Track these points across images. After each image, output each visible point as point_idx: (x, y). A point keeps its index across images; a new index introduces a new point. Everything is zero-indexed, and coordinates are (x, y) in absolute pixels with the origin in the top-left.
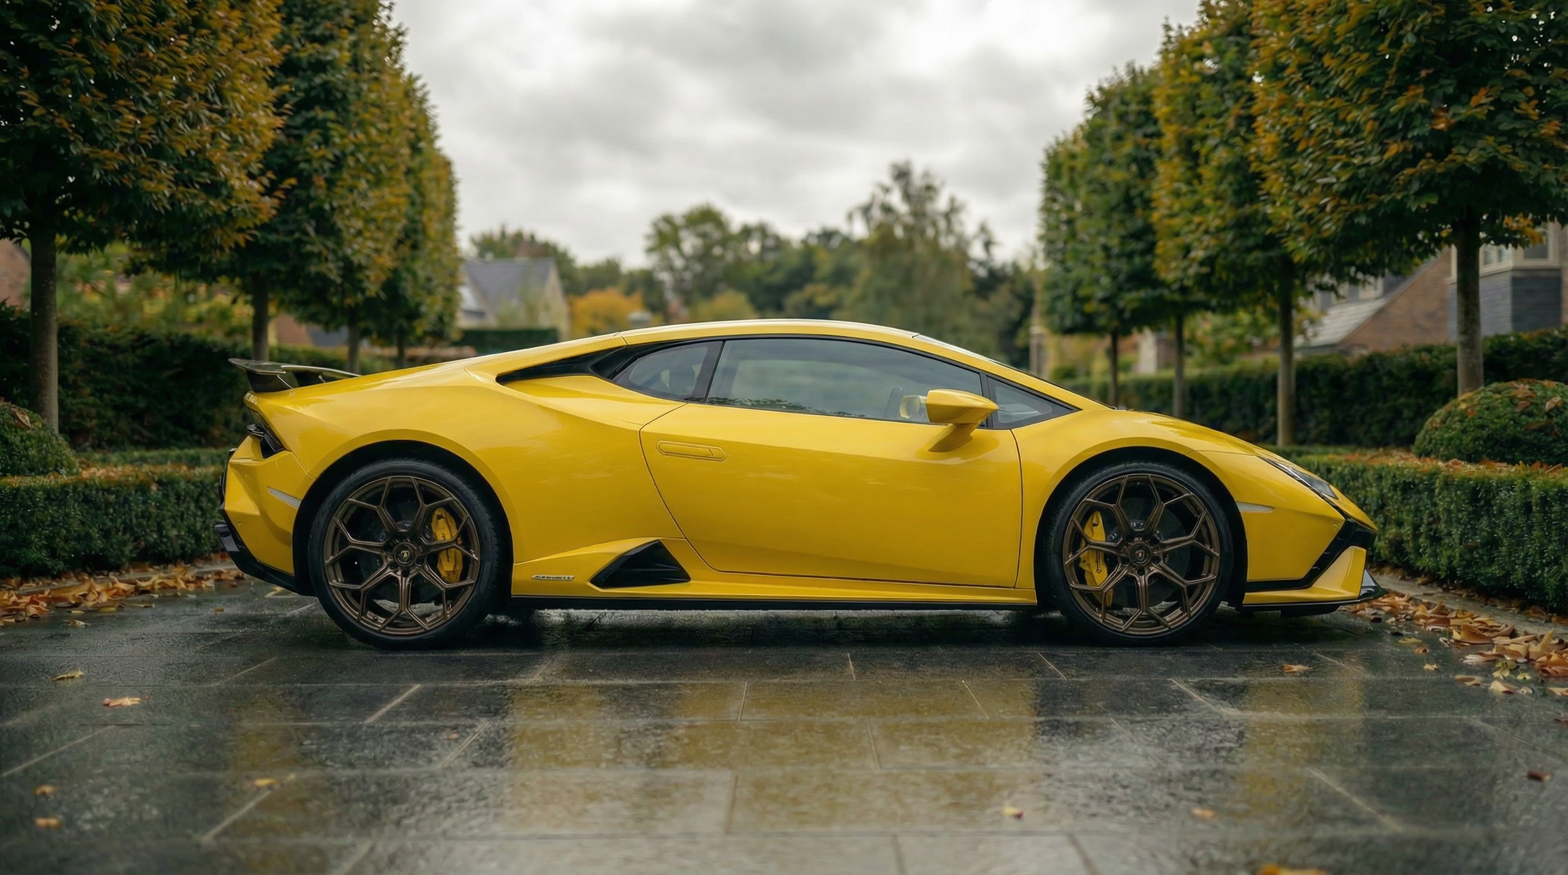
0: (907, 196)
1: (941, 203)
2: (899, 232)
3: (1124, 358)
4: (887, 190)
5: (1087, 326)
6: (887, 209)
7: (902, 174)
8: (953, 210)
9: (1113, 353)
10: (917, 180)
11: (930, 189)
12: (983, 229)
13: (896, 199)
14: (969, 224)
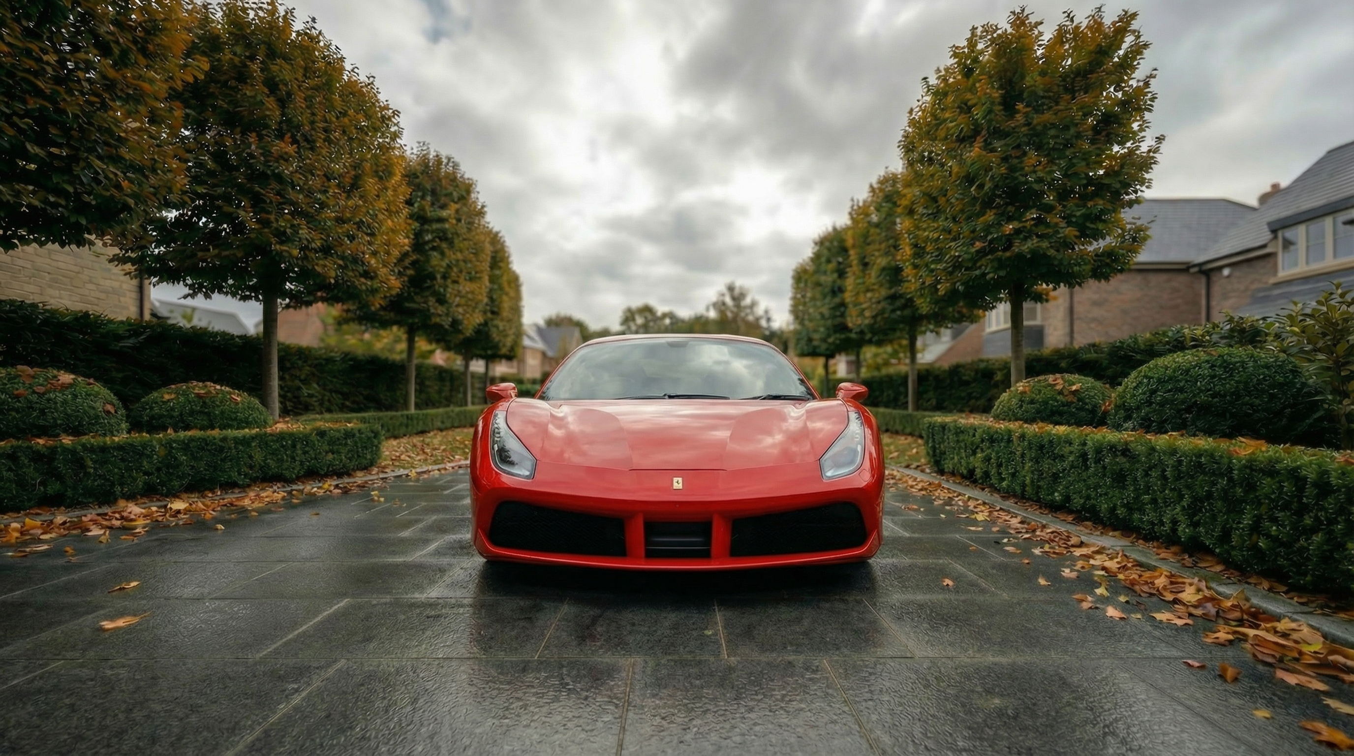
0: (734, 298)
1: (748, 301)
2: (729, 315)
3: (831, 369)
4: (723, 295)
5: (813, 353)
6: (724, 304)
7: (731, 289)
8: (753, 305)
9: (826, 367)
10: (737, 291)
11: (742, 296)
12: (766, 312)
13: (728, 300)
14: (760, 310)
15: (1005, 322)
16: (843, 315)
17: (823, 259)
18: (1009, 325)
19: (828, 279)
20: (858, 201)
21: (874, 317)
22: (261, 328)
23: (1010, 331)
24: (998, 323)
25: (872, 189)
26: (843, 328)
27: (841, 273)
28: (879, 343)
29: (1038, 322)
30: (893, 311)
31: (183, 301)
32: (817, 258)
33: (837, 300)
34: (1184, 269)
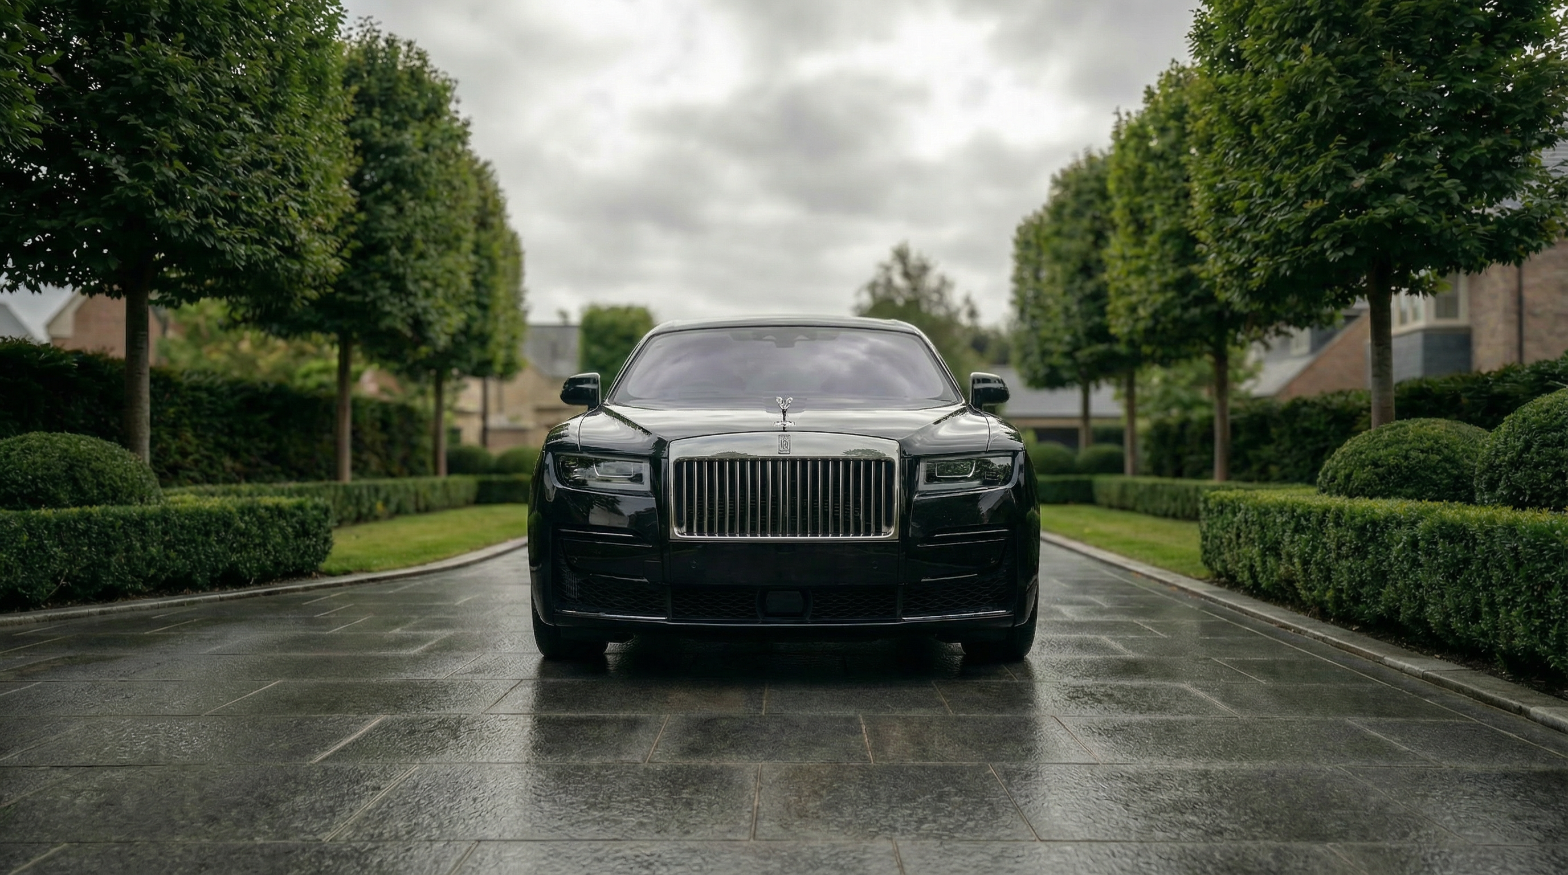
0: (907, 275)
1: (933, 280)
2: (899, 300)
7: (901, 256)
8: (944, 286)
10: (914, 261)
11: (924, 268)
12: (967, 300)
13: (897, 277)
14: (956, 297)
16: (1102, 312)
17: (1067, 211)
19: (1076, 246)
20: (1128, 114)
21: (1155, 316)
25: (1150, 94)
26: (1100, 334)
27: (1100, 238)
28: (1164, 362)
29: (1462, 321)
30: (1185, 308)
32: (1057, 209)
33: (1090, 286)
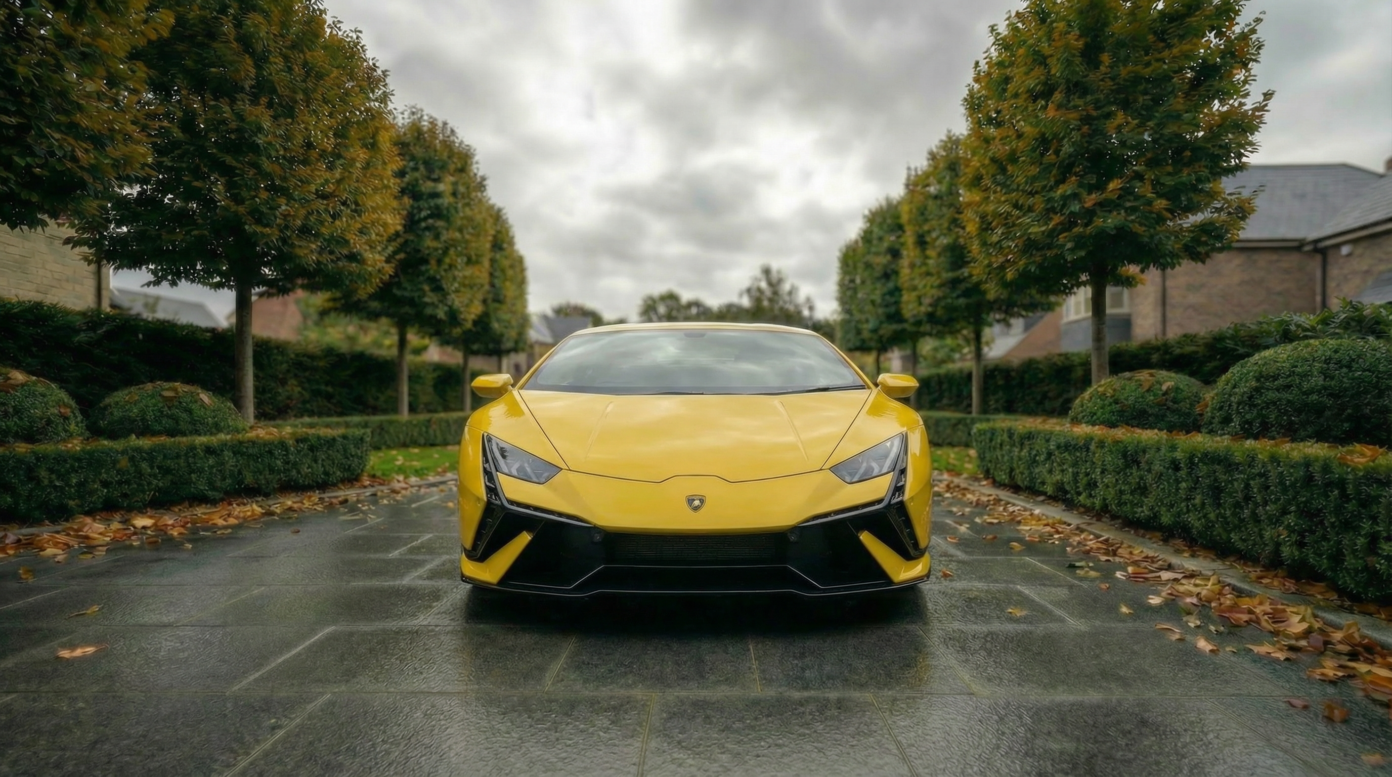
4: (759, 280)
5: (863, 348)
6: (759, 289)
9: (878, 359)
10: (774, 276)
15: (1086, 311)
16: (897, 302)
17: (874, 237)
18: (1090, 314)
19: (879, 261)
20: (916, 170)
21: (934, 305)
22: (234, 320)
23: (1090, 321)
24: (1077, 312)
25: (933, 156)
26: (895, 316)
27: (895, 254)
28: (940, 335)
29: (1124, 310)
30: (956, 297)
31: (146, 290)
32: (867, 237)
33: (891, 285)
34: (1297, 247)
